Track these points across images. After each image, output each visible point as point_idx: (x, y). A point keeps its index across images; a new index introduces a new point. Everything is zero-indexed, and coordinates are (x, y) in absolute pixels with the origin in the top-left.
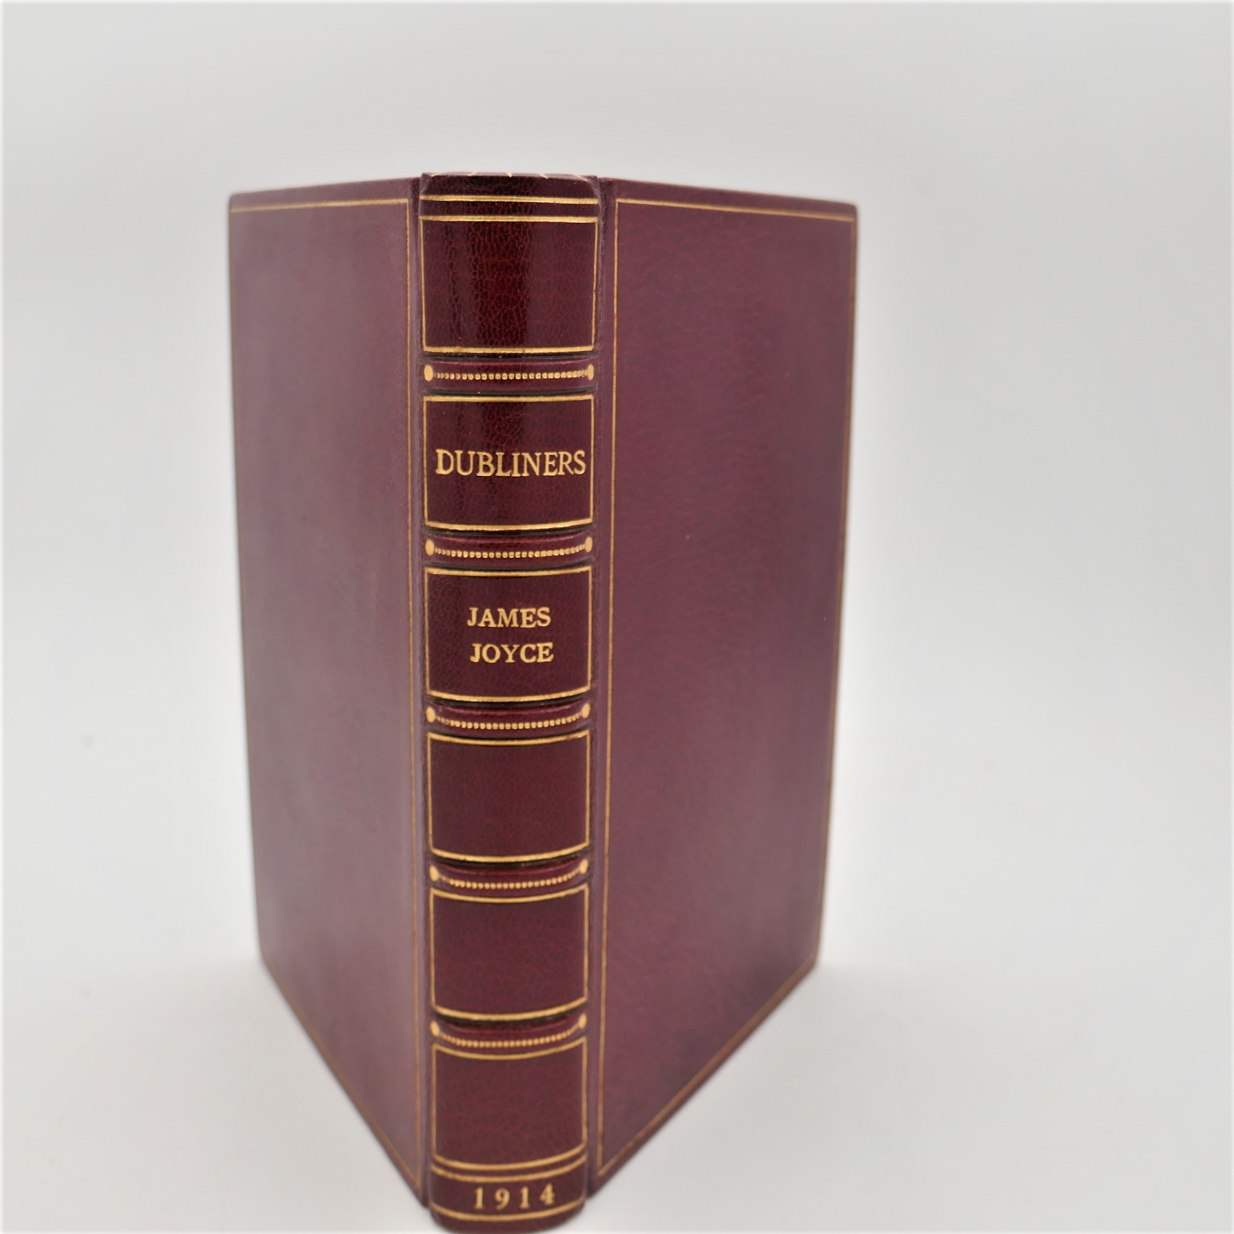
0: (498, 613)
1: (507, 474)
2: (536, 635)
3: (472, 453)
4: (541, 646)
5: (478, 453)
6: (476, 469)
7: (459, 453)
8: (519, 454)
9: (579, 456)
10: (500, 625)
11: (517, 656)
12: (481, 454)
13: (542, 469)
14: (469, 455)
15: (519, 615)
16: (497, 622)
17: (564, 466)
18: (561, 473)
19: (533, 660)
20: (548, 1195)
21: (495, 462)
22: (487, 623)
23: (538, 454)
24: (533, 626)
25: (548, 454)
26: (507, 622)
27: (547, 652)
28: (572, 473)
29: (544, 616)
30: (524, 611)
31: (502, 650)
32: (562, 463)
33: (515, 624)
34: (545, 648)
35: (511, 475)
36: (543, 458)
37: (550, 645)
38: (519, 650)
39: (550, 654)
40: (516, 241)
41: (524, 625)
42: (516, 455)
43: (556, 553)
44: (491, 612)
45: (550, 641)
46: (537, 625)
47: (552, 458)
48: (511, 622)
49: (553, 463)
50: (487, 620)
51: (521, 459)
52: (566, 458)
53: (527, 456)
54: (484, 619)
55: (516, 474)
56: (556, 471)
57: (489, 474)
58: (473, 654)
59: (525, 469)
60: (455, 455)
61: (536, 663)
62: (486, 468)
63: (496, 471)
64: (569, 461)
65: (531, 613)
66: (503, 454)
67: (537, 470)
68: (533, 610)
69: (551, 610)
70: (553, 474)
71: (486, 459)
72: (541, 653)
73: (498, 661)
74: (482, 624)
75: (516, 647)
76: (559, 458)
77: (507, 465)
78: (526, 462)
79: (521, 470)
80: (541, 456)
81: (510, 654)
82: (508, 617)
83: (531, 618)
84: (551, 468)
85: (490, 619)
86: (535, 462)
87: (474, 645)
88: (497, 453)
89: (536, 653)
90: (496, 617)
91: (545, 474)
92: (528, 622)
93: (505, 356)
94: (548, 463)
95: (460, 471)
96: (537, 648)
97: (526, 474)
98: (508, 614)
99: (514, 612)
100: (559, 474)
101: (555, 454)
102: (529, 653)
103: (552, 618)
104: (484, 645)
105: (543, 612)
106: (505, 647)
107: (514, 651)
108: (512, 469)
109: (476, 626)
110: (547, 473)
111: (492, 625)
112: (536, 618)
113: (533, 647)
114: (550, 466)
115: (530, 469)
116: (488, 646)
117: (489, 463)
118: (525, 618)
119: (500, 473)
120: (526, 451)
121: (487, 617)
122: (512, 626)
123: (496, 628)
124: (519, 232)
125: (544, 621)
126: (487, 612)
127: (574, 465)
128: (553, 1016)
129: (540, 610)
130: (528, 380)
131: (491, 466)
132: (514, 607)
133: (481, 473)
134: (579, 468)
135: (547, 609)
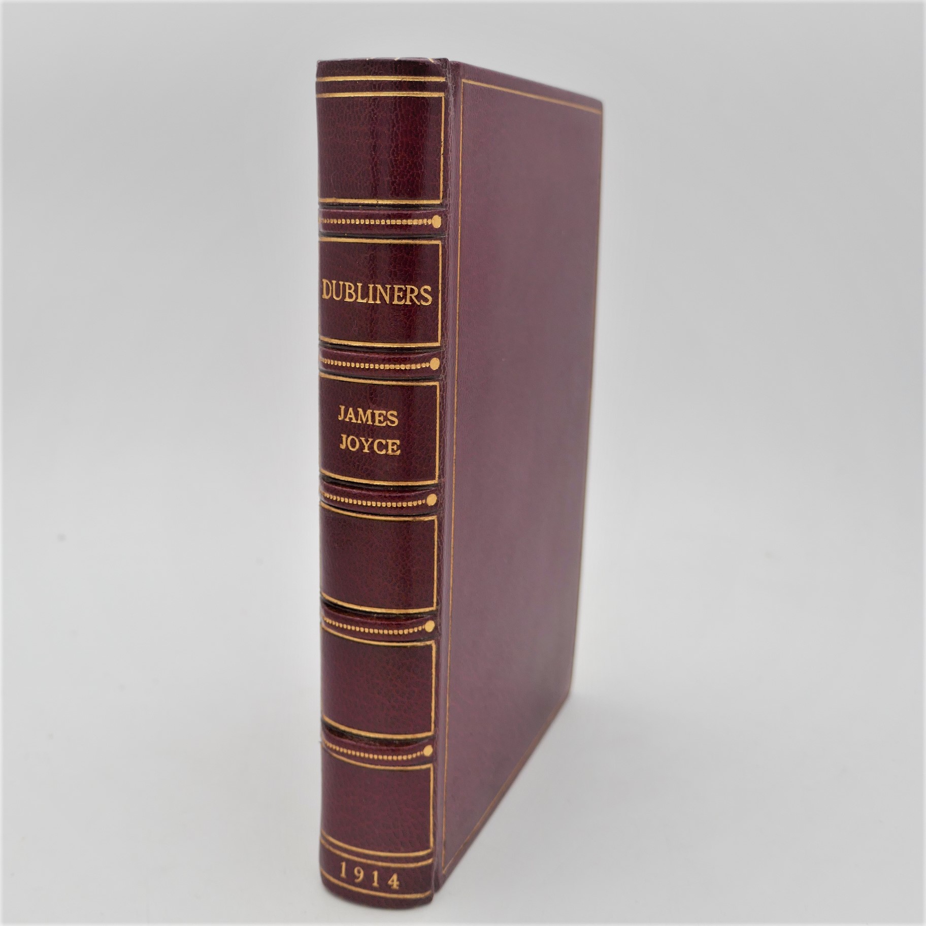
0: (358, 411)
1: (365, 301)
2: (387, 432)
3: (341, 283)
4: (390, 442)
5: (346, 283)
6: (344, 297)
7: (334, 282)
8: (373, 285)
9: (425, 291)
10: (359, 422)
11: (371, 447)
12: (347, 284)
13: (392, 298)
14: (340, 284)
15: (373, 415)
16: (357, 420)
17: (411, 297)
18: (408, 303)
19: (384, 452)
20: (394, 881)
21: (356, 291)
22: (351, 419)
23: (389, 286)
24: (384, 424)
25: (396, 287)
26: (364, 420)
27: (395, 447)
28: (419, 304)
29: (393, 418)
30: (377, 412)
31: (360, 441)
32: (408, 295)
33: (370, 422)
34: (393, 444)
35: (367, 302)
36: (392, 289)
37: (398, 442)
38: (372, 443)
39: (397, 450)
40: (372, 112)
41: (377, 423)
42: (371, 286)
43: (398, 367)
44: (353, 410)
45: (398, 439)
46: (387, 424)
47: (400, 290)
48: (367, 420)
49: (401, 294)
50: (351, 416)
51: (375, 289)
52: (412, 291)
53: (379, 287)
54: (349, 416)
55: (371, 302)
56: (404, 300)
57: (351, 300)
58: (342, 443)
59: (378, 298)
60: (332, 284)
61: (386, 455)
62: (351, 296)
63: (357, 298)
64: (416, 293)
65: (383, 415)
66: (361, 284)
67: (387, 299)
68: (384, 412)
69: (398, 414)
70: (402, 303)
71: (350, 288)
72: (390, 447)
73: (358, 450)
74: (347, 420)
75: (370, 440)
76: (406, 290)
77: (365, 295)
78: (378, 292)
79: (375, 299)
80: (390, 288)
81: (366, 446)
82: (365, 416)
83: (382, 418)
84: (400, 299)
85: (353, 416)
86: (386, 292)
87: (342, 435)
88: (358, 284)
89: (386, 447)
90: (356, 414)
91: (393, 303)
92: (380, 422)
93: (363, 205)
94: (396, 294)
95: (335, 297)
96: (387, 443)
97: (378, 302)
98: (365, 414)
99: (369, 412)
100: (406, 303)
101: (403, 287)
102: (381, 446)
103: (399, 420)
104: (348, 436)
105: (392, 415)
106: (363, 439)
107: (369, 443)
108: (369, 297)
109: (343, 421)
110: (396, 302)
111: (354, 421)
112: (386, 418)
113: (384, 442)
114: (399, 296)
115: (382, 298)
116: (351, 437)
117: (351, 291)
118: (377, 418)
119: (359, 300)
120: (378, 284)
121: (350, 414)
122: (368, 423)
123: (357, 423)
124: (374, 105)
125: (393, 422)
126: (351, 410)
127: (419, 297)
128: (399, 740)
129: (389, 413)
130: (375, 225)
131: (354, 294)
132: (369, 408)
133: (347, 299)
134: (426, 300)
135: (395, 413)
